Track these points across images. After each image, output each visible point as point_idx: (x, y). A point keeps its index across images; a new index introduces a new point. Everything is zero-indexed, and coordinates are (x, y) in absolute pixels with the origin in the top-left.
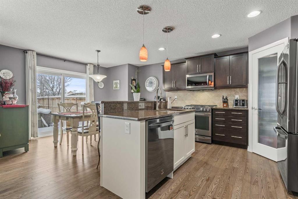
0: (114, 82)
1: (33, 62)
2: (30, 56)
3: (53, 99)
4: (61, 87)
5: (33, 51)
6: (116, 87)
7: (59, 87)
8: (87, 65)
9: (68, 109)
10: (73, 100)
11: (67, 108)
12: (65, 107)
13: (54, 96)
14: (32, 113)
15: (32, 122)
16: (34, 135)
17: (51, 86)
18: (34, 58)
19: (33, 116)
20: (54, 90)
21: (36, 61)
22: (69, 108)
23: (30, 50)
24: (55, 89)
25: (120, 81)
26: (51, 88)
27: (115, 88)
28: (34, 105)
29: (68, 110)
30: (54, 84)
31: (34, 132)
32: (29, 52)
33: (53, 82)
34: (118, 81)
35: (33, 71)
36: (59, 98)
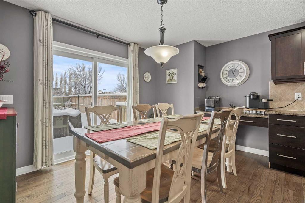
0: (167, 71)
1: (46, 32)
2: (40, 20)
3: (84, 97)
4: (92, 85)
5: (46, 12)
6: (172, 80)
7: (90, 86)
8: (130, 45)
9: (105, 117)
10: (104, 98)
11: (102, 117)
12: (99, 115)
13: (86, 94)
14: (43, 123)
15: (43, 140)
16: (46, 162)
17: (83, 84)
18: (47, 24)
19: (45, 129)
20: (86, 89)
21: (51, 30)
22: (107, 117)
23: (41, 10)
24: (87, 87)
25: (178, 69)
26: (83, 87)
27: (168, 81)
28: (46, 109)
29: (105, 120)
30: (85, 82)
31: (46, 156)
32: (39, 13)
33: (84, 81)
34: (175, 71)
35: (45, 47)
36: (90, 96)
